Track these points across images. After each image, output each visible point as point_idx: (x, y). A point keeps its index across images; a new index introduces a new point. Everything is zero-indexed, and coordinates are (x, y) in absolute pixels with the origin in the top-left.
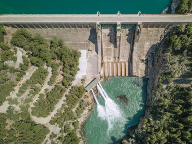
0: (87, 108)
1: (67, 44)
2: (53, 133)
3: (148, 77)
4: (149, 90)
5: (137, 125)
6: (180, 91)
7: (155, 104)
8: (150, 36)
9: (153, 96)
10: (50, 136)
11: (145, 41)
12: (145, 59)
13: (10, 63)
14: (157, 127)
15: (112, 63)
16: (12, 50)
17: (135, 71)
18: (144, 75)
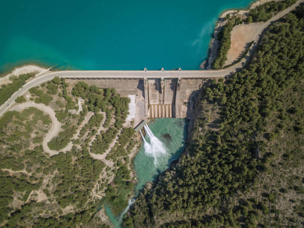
0: (136, 146)
1: (118, 91)
2: (108, 167)
3: (189, 118)
4: (189, 130)
5: (178, 160)
6: (211, 134)
7: (193, 143)
8: (190, 85)
9: (192, 136)
10: (106, 169)
11: (186, 89)
12: (187, 102)
13: (73, 111)
14: (192, 162)
15: (158, 106)
16: (74, 100)
17: (177, 114)
18: (186, 117)
